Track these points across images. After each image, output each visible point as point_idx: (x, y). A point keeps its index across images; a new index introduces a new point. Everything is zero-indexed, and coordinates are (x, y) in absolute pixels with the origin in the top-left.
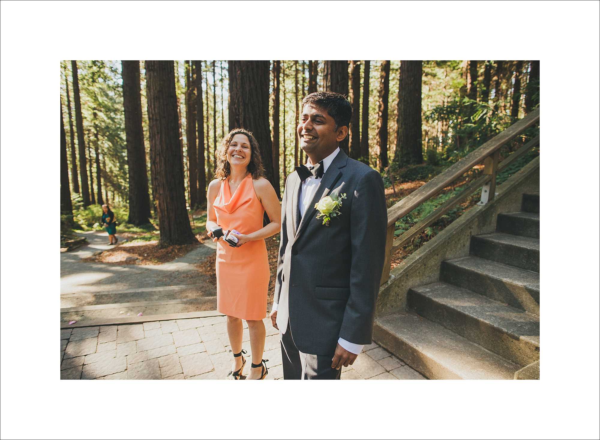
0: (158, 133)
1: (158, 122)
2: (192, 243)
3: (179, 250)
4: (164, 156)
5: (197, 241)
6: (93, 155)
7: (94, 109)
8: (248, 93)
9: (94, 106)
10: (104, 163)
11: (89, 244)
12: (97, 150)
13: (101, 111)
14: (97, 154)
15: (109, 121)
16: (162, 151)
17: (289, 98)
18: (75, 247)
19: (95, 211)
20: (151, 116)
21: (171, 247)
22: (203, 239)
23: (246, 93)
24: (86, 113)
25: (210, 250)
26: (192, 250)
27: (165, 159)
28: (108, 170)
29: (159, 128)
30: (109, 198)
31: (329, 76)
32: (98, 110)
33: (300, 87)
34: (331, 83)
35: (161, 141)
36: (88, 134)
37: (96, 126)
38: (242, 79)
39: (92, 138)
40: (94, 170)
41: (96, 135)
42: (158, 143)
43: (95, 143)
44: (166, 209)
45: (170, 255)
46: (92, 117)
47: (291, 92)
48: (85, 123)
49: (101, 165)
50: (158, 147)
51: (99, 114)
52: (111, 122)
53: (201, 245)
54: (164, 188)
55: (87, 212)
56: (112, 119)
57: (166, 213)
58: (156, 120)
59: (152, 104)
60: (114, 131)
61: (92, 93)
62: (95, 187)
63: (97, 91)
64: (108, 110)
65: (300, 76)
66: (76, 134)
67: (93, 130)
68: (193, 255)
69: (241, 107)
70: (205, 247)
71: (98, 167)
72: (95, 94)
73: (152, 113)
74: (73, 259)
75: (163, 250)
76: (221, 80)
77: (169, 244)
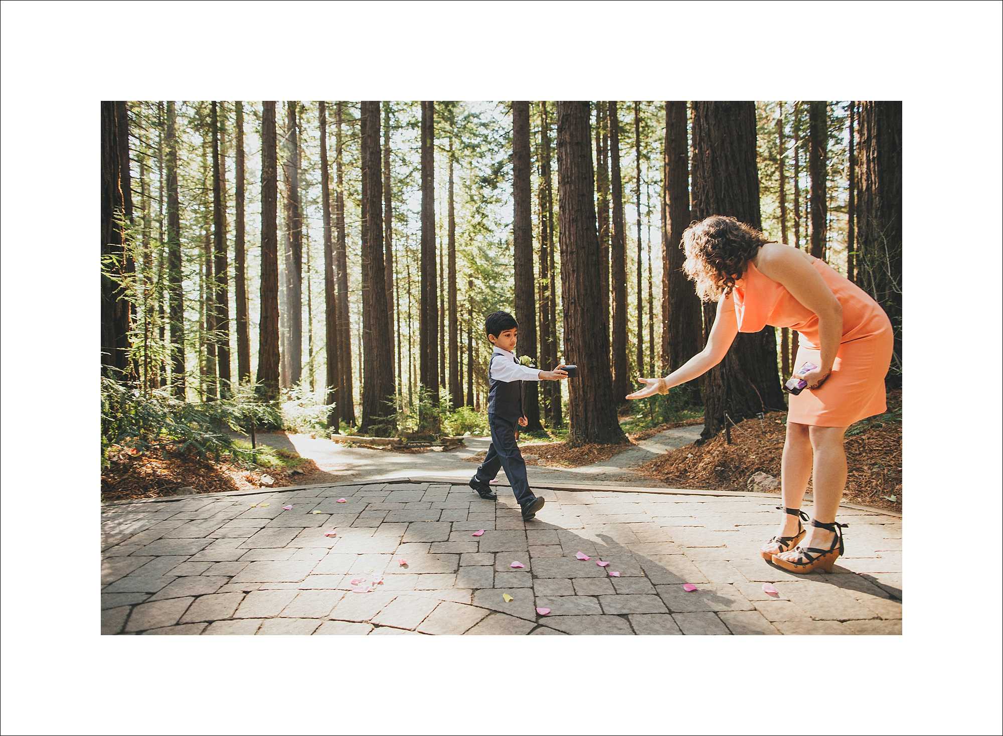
0: (573, 271)
1: (574, 256)
2: (619, 443)
3: (600, 451)
4: (582, 305)
5: (627, 440)
6: (466, 341)
7: (471, 276)
8: (723, 182)
9: (470, 271)
10: (477, 350)
11: (465, 446)
12: (470, 332)
13: (478, 278)
14: (470, 339)
15: (488, 290)
16: (578, 298)
17: (768, 228)
18: (451, 447)
19: (466, 416)
20: (564, 247)
21: (588, 446)
22: (636, 439)
23: (721, 182)
24: (461, 283)
25: (648, 454)
26: (620, 452)
27: (583, 309)
28: (481, 361)
29: (575, 265)
30: (481, 402)
31: (874, 142)
32: (476, 278)
33: (790, 206)
34: (879, 153)
35: (578, 283)
36: (462, 311)
37: (471, 300)
38: (714, 160)
39: (466, 316)
40: (466, 361)
41: (470, 313)
42: (573, 286)
43: (469, 322)
44: (581, 386)
45: (586, 457)
46: (467, 287)
47: (771, 217)
48: (459, 297)
49: (474, 354)
50: (574, 292)
51: (476, 282)
52: (491, 293)
53: (635, 447)
54: (579, 352)
55: (456, 416)
56: (492, 288)
57: (581, 393)
58: (572, 253)
59: (567, 230)
60: (492, 305)
61: (469, 255)
62: (465, 386)
63: (475, 252)
64: (487, 276)
65: (789, 187)
66: (447, 313)
67: (468, 305)
68: (623, 457)
69: (712, 206)
70: (640, 449)
71: (470, 356)
72: (473, 256)
73: (566, 243)
74: (452, 458)
75: (576, 450)
76: (649, 213)
77: (585, 442)
